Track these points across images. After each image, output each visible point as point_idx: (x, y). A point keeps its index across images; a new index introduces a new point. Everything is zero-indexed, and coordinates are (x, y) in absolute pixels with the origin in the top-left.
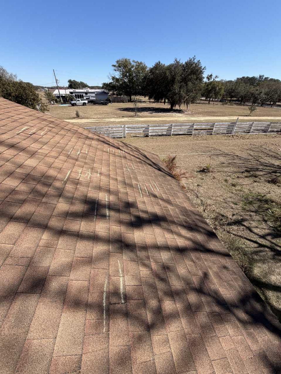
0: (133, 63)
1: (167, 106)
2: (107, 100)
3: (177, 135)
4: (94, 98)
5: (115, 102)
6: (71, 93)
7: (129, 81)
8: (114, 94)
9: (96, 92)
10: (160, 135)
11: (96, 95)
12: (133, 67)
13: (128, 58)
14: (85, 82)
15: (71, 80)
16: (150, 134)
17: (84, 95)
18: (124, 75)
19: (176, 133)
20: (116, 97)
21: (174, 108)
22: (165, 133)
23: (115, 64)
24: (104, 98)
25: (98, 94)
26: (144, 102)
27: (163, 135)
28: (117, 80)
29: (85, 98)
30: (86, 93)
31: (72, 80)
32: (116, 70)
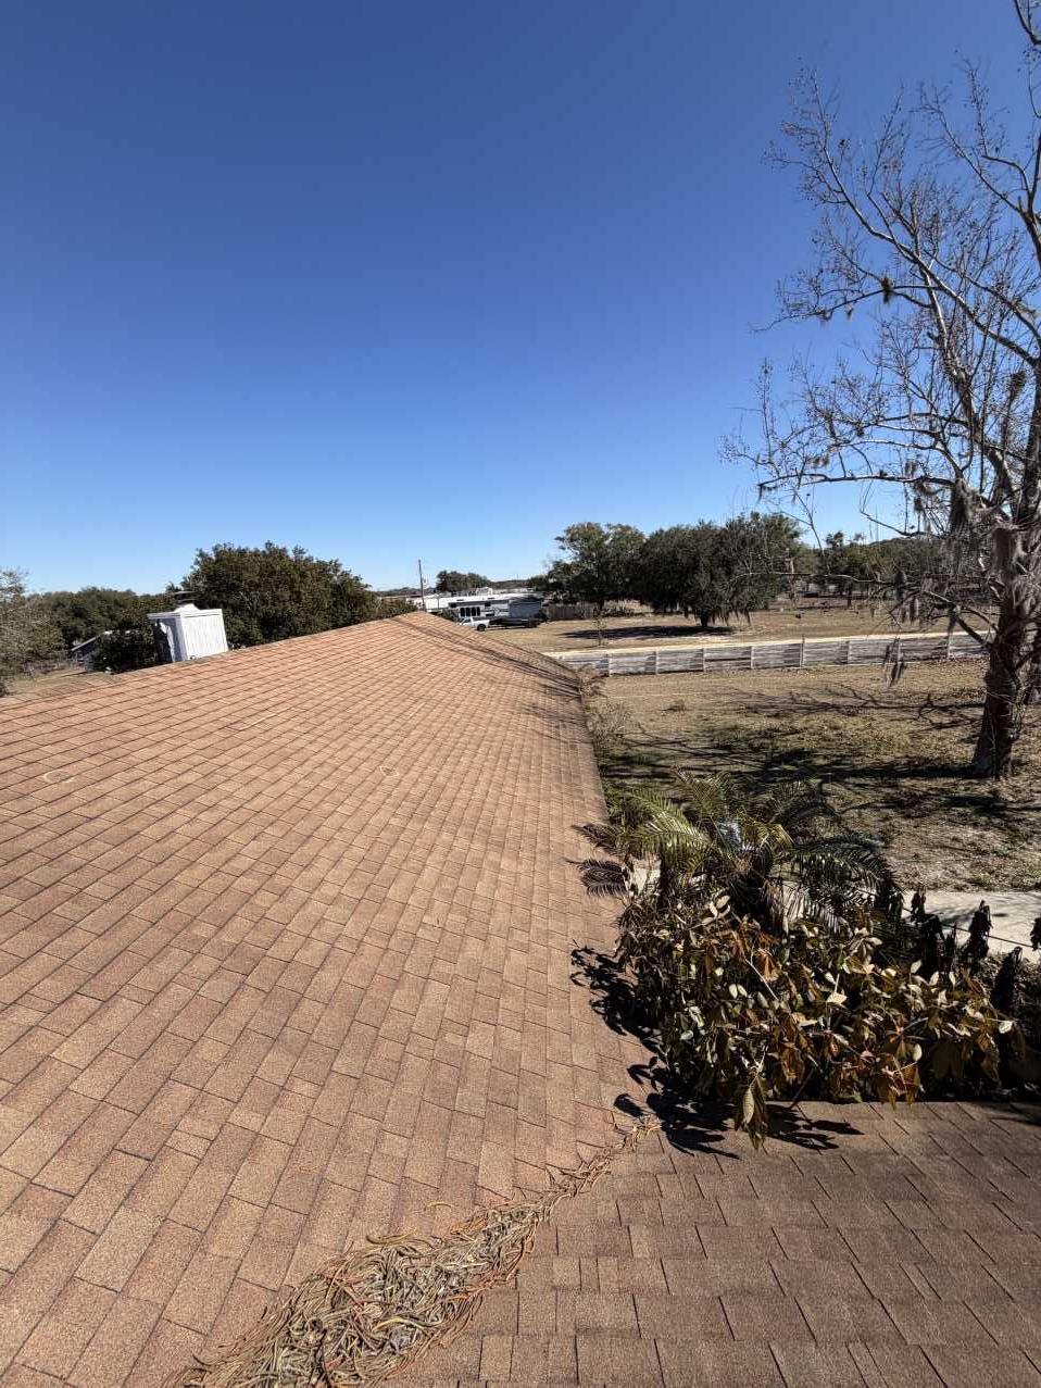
0: (606, 530)
1: (693, 621)
2: (536, 616)
3: (669, 672)
4: (507, 614)
5: (558, 620)
6: (453, 605)
7: (599, 568)
8: (556, 601)
9: (512, 599)
10: (632, 674)
11: (510, 605)
12: (606, 537)
13: (594, 521)
14: (481, 573)
15: (445, 572)
16: (611, 671)
17: (482, 607)
18: (585, 557)
19: (666, 668)
20: (562, 608)
21: (710, 624)
22: (642, 669)
23: (563, 535)
24: (533, 610)
25: (516, 603)
26: (637, 614)
27: (639, 673)
28: (567, 568)
29: (483, 615)
30: (487, 604)
31: (449, 572)
32: (563, 548)
